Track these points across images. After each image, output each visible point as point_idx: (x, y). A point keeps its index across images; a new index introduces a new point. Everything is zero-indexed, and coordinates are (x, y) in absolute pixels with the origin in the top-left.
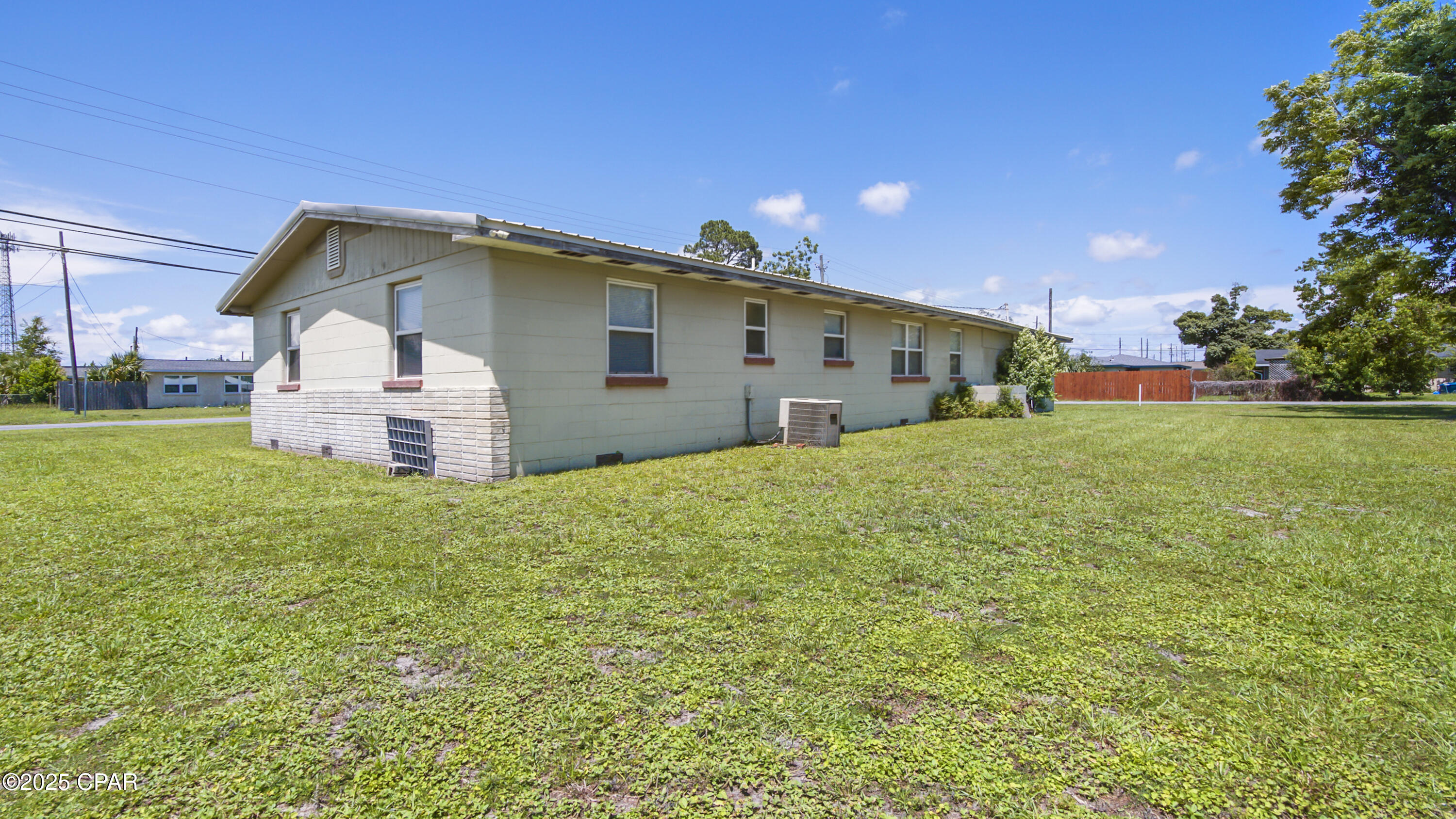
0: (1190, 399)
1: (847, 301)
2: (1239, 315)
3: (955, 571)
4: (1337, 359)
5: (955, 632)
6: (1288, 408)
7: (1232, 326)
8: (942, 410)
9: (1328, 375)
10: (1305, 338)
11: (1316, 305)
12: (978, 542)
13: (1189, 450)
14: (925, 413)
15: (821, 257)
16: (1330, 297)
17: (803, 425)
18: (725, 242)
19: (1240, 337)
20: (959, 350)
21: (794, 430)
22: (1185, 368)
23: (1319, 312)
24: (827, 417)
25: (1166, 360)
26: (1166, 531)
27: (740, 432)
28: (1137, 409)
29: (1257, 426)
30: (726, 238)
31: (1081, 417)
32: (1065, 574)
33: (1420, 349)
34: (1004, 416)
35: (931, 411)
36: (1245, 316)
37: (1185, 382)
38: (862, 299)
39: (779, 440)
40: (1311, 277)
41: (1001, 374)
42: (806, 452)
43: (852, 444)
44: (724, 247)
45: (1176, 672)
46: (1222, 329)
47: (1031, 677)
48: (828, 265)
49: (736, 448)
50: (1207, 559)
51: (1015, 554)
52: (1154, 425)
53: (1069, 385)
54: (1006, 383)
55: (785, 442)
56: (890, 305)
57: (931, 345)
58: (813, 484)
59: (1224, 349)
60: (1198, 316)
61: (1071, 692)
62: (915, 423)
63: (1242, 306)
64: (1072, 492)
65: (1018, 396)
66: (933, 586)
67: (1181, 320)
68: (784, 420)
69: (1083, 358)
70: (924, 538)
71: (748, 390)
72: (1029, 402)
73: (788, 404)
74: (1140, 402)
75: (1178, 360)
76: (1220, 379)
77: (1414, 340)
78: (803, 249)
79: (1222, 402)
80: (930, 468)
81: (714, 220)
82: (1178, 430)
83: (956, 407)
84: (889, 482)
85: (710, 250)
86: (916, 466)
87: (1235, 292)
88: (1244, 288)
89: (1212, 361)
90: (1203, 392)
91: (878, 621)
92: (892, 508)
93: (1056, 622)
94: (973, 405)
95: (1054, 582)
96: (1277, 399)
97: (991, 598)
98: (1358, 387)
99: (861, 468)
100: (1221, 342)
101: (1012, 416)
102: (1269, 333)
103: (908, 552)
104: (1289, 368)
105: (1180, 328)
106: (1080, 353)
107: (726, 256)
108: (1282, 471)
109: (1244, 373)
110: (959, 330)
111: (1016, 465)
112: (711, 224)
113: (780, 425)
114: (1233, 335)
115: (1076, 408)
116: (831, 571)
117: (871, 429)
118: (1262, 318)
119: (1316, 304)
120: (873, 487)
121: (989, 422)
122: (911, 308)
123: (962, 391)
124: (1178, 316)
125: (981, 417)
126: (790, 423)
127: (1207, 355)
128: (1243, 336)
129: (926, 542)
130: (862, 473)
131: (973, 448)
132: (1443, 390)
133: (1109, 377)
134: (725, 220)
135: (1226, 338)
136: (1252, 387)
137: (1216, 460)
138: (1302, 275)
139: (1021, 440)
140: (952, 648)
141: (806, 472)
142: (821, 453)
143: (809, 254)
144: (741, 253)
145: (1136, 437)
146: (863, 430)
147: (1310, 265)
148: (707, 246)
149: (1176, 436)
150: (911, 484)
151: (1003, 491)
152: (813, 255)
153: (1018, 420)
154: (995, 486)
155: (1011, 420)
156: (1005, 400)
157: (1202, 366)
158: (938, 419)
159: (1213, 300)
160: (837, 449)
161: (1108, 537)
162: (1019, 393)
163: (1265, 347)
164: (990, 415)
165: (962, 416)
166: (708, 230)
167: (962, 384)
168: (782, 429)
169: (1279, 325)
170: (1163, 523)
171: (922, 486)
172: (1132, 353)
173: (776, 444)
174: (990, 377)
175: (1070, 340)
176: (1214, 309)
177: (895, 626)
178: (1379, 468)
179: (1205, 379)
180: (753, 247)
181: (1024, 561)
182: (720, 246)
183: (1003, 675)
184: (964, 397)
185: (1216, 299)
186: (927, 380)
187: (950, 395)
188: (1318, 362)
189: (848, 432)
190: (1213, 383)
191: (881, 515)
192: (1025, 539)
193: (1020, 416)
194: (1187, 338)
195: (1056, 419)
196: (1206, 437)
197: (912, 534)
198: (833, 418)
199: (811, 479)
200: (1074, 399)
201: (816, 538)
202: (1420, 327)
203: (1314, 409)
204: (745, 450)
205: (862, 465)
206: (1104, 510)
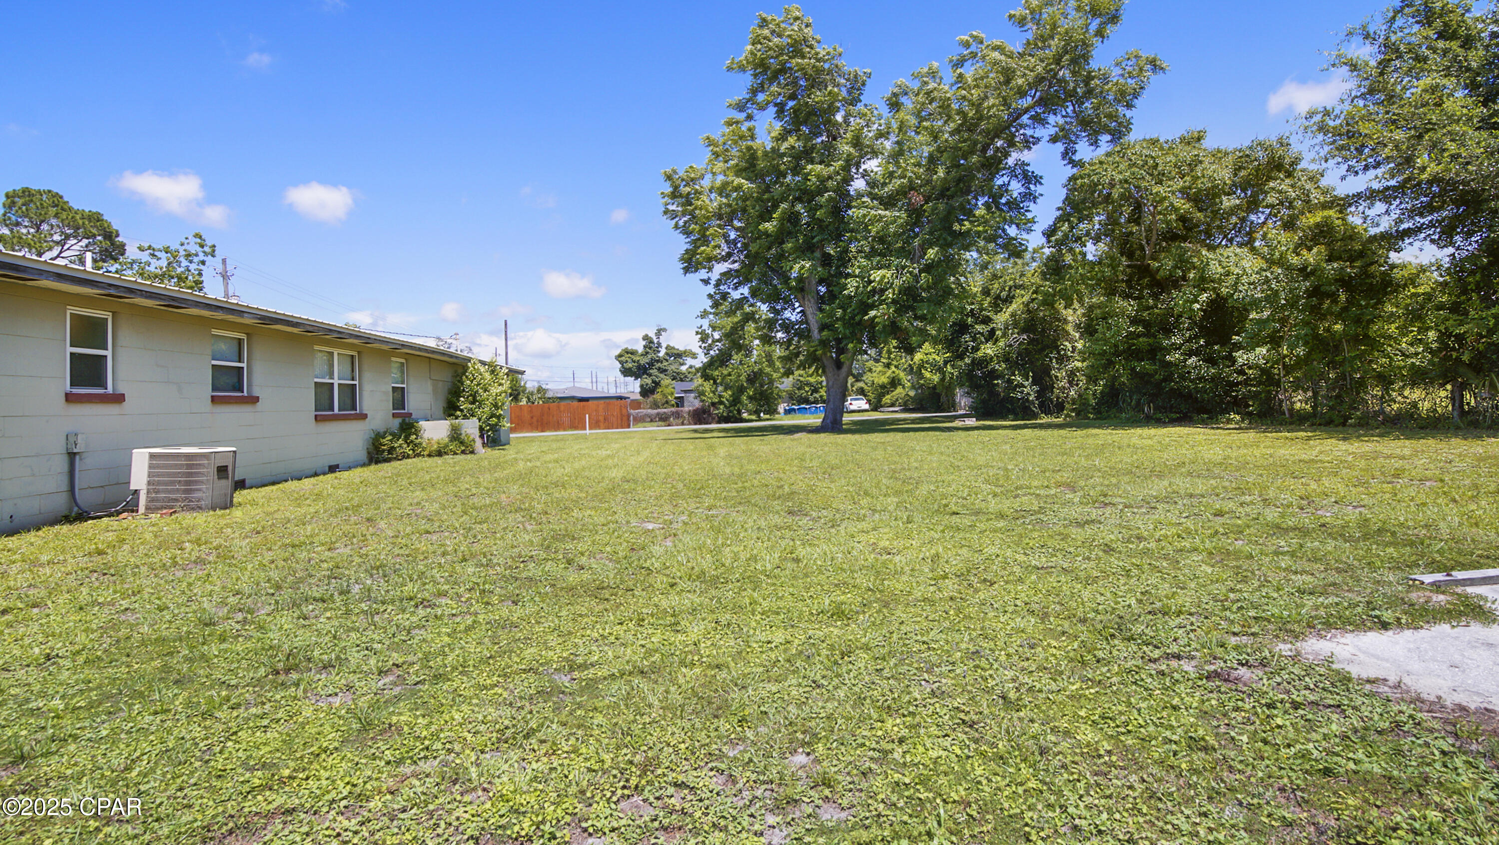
0: (629, 427)
1: (247, 321)
2: (662, 354)
3: (358, 642)
4: (726, 389)
5: (339, 717)
6: (695, 431)
7: (658, 361)
8: (384, 451)
9: (721, 403)
10: (705, 372)
11: (710, 347)
12: (393, 602)
13: (616, 474)
14: (362, 456)
15: (224, 261)
16: (718, 341)
17: (173, 483)
18: (54, 221)
19: (663, 371)
20: (403, 383)
21: (157, 492)
22: (625, 398)
23: (712, 352)
24: (213, 471)
25: (612, 392)
26: (582, 554)
27: (60, 503)
28: (585, 438)
29: (672, 447)
30: (56, 216)
31: (533, 449)
32: (481, 618)
33: (771, 382)
34: (455, 454)
35: (369, 453)
36: (667, 354)
37: (624, 411)
38: (269, 319)
39: (132, 508)
40: (705, 323)
41: (451, 409)
42: (176, 521)
43: (253, 503)
44: (53, 230)
45: (563, 693)
46: (651, 364)
47: (418, 744)
48: (235, 272)
49: (45, 529)
50: (609, 575)
51: (432, 606)
52: (594, 453)
53: (527, 416)
54: (457, 418)
55: (142, 509)
56: (310, 329)
57: (367, 375)
58: (175, 564)
59: (654, 382)
60: (633, 353)
61: (457, 747)
62: (349, 468)
63: (664, 345)
64: (505, 529)
65: (469, 431)
66: (325, 668)
67: (620, 356)
68: (139, 479)
69: (540, 390)
70: (326, 610)
71: (72, 439)
72: (482, 436)
73: (147, 456)
74: (588, 431)
75: (621, 391)
76: (651, 408)
77: (768, 375)
78: (194, 248)
79: (653, 428)
80: (352, 522)
81: (34, 186)
82: (611, 457)
83: (400, 446)
84: (293, 546)
85: (24, 231)
86: (334, 521)
87: (659, 332)
88: (665, 330)
89: (646, 392)
90: (639, 420)
91: (235, 733)
92: (290, 579)
93: (460, 673)
94: (420, 444)
95: (468, 629)
96: (690, 424)
97: (394, 664)
98: (739, 412)
99: (258, 533)
100: (650, 375)
101: (463, 452)
102: (684, 368)
103: (300, 632)
104: (696, 398)
105: (621, 362)
106: (536, 385)
107: (58, 243)
108: (681, 485)
109: (667, 402)
110: (403, 361)
111: (455, 506)
112: (26, 193)
113: (133, 487)
114: (659, 368)
115: (532, 440)
116: (176, 682)
117: (286, 481)
118: (678, 355)
119: (710, 345)
120: (269, 556)
121: (438, 460)
122: (339, 332)
123: (408, 428)
124: (618, 352)
125: (429, 456)
126: (149, 483)
127: (642, 386)
128: (666, 370)
129: (328, 614)
130: (259, 539)
131: (412, 492)
132: (788, 412)
133: (562, 408)
134: (55, 190)
135: (654, 372)
136: (673, 413)
137: (635, 482)
138: (700, 322)
139: (468, 478)
140: (331, 739)
141: (168, 549)
142: (201, 520)
143: (202, 257)
144: (85, 242)
145: (577, 465)
146: (273, 483)
147: (704, 315)
148: (18, 224)
149: (610, 462)
150: (323, 545)
151: (434, 537)
152: (209, 259)
153: (469, 456)
154: (428, 532)
155: (463, 456)
156: (456, 436)
157: (638, 397)
158: (377, 462)
159: (644, 339)
160: (228, 511)
161: (532, 570)
162: (470, 428)
163: (681, 380)
164: (440, 454)
165: (408, 457)
166: (20, 202)
167: (407, 420)
168: (136, 492)
169: (690, 361)
170: (581, 547)
171: (337, 545)
172: (585, 386)
173: (125, 515)
174: (439, 410)
175: (523, 373)
176: (645, 347)
177: (258, 734)
178: (740, 476)
179: (639, 408)
180: (109, 235)
181: (439, 613)
182: (45, 227)
183: (387, 752)
184: (410, 435)
185: (646, 338)
186: (364, 417)
187: (392, 434)
188: (714, 392)
189: (251, 488)
190: (644, 411)
191: (272, 591)
192: (446, 587)
193: (472, 452)
194: (626, 372)
195: (509, 453)
196: (633, 461)
197: (311, 607)
198: (222, 471)
199: (174, 558)
200: (531, 431)
201: (162, 640)
202: (769, 366)
203: (712, 431)
204: (65, 528)
205: (259, 529)
206: (532, 542)
